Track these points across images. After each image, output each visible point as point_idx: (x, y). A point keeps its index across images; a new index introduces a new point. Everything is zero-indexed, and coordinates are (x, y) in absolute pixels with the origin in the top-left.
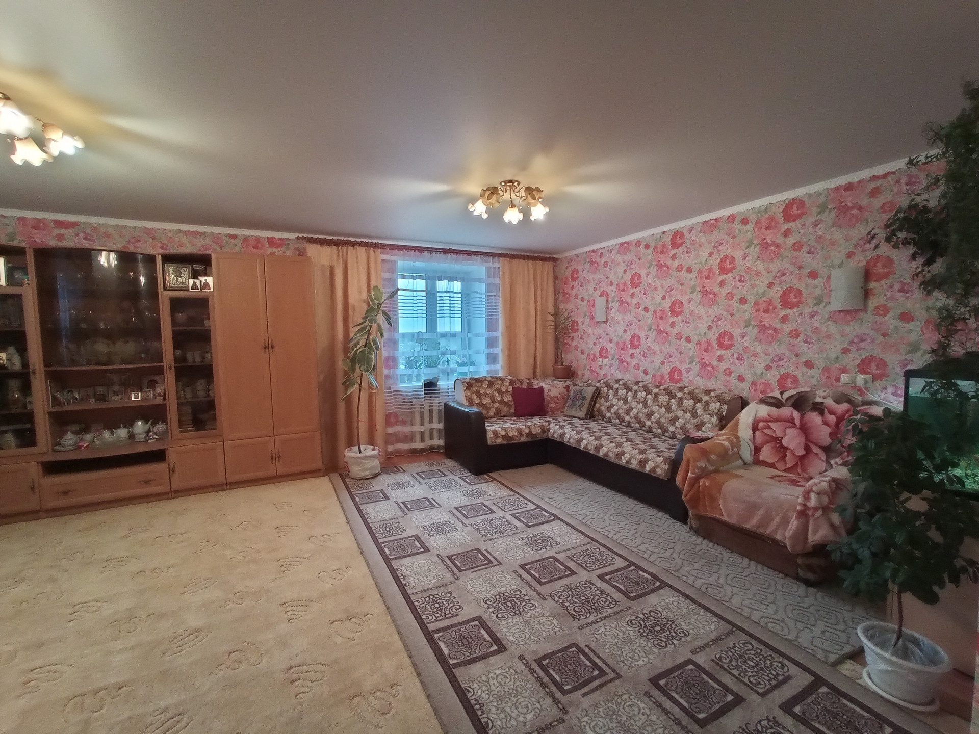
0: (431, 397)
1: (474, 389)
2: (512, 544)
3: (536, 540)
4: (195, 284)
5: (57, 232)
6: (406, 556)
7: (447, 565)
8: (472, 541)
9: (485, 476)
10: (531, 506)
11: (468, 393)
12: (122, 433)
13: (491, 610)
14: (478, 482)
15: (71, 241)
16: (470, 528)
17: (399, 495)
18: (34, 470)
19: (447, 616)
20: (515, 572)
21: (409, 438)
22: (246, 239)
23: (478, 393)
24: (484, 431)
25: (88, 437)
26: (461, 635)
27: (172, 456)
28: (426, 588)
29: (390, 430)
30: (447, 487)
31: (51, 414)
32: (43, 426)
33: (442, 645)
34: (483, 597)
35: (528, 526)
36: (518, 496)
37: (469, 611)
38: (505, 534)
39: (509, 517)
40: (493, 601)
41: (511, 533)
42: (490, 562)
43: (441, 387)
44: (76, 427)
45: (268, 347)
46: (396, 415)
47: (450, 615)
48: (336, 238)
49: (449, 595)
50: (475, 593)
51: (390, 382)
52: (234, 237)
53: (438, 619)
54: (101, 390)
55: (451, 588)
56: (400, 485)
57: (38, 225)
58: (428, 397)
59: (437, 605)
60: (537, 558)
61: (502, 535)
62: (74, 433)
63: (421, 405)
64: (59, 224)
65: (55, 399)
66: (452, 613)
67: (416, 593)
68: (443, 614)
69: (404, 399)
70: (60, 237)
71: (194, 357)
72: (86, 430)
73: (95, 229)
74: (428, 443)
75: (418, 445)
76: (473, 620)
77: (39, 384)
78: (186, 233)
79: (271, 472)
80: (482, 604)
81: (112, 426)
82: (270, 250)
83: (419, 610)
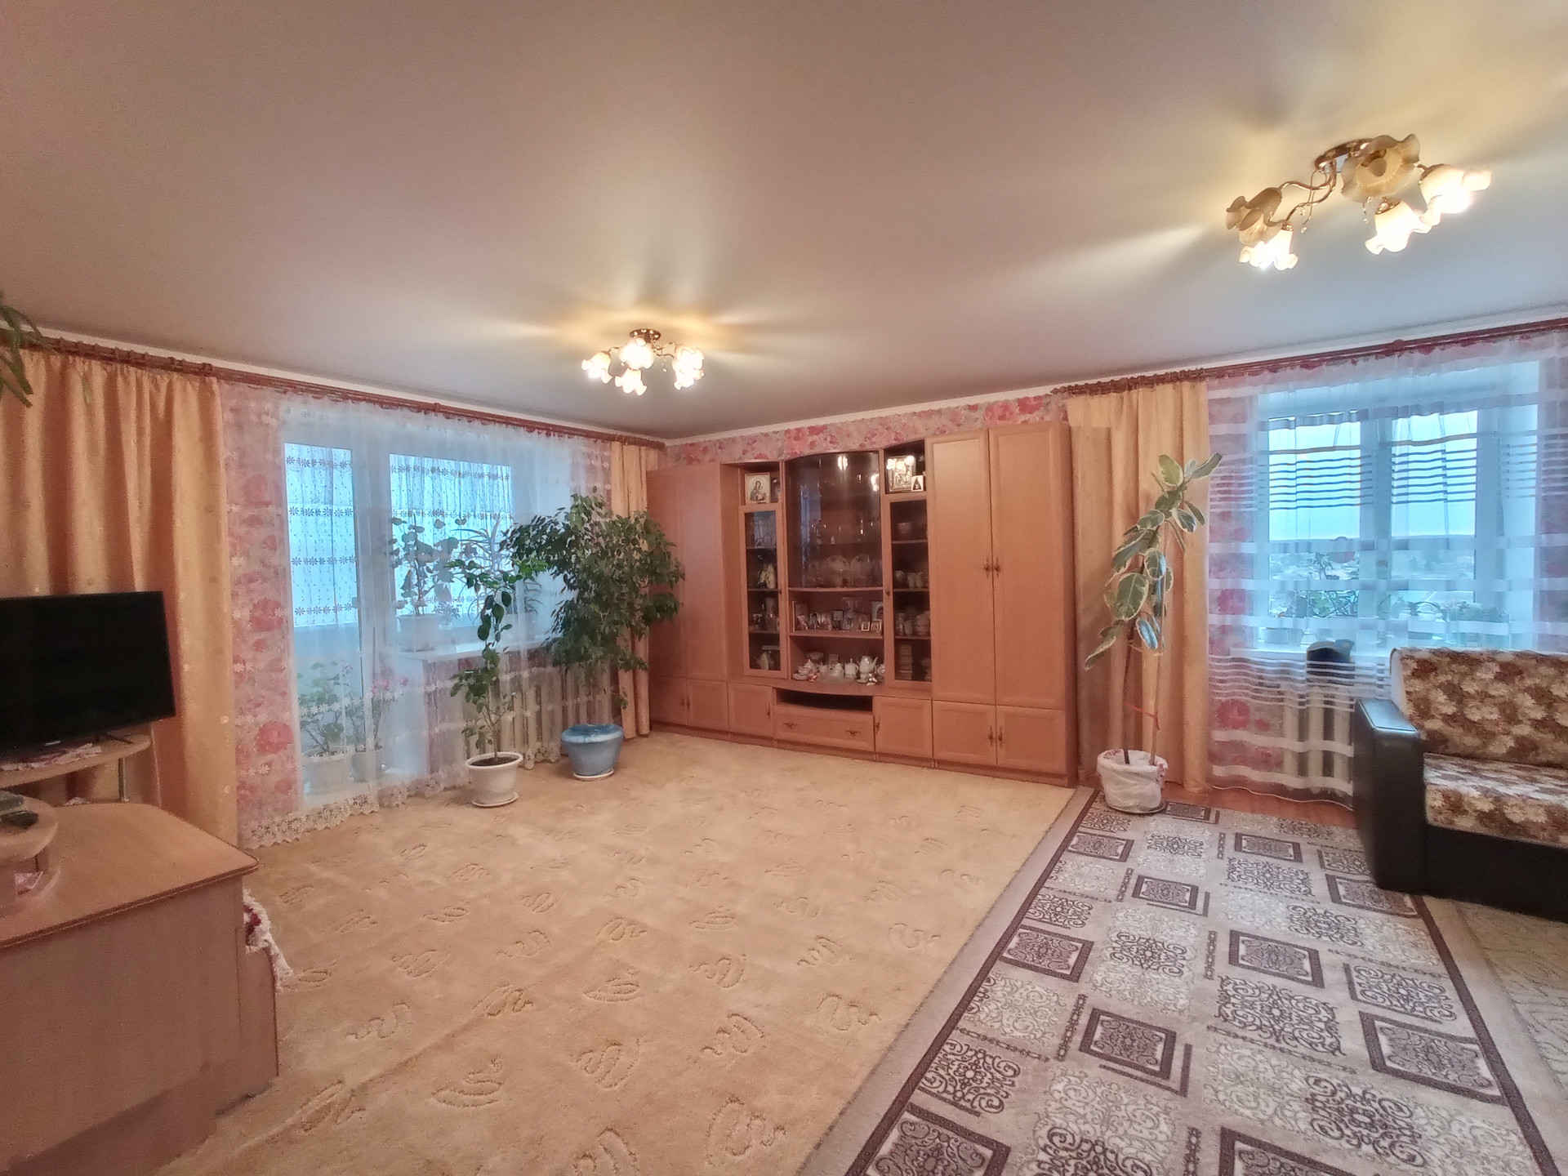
0: (1330, 682)
1: (1442, 679)
2: (1270, 1074)
3: (1353, 1111)
4: (916, 482)
5: (810, 439)
6: (1030, 967)
7: (1072, 1024)
8: (1181, 1012)
9: (1408, 901)
10: (1462, 1026)
11: (1418, 686)
12: (850, 669)
13: (1042, 1156)
14: (1368, 903)
15: (823, 446)
16: (1213, 986)
17: (1150, 862)
18: (770, 696)
19: (962, 1103)
20: (1194, 1132)
21: (1270, 760)
22: (990, 408)
23: (1454, 692)
24: (1420, 787)
25: (823, 668)
26: (938, 1149)
27: (877, 704)
28: (990, 1036)
29: (1220, 735)
30: (1268, 881)
31: (794, 639)
32: (785, 648)
33: (894, 1135)
34: (1059, 1122)
35: (1377, 1064)
36: (1447, 984)
37: (1000, 1125)
38: (1283, 1045)
39: (1348, 1015)
40: (1066, 1145)
41: (1301, 1049)
42: (1165, 1071)
43: (1359, 663)
44: (815, 656)
45: (993, 569)
46: (1244, 709)
47: (968, 1105)
48: (1117, 378)
49: (1011, 1072)
50: (1055, 1105)
51: (1230, 640)
52: (973, 408)
53: (944, 1095)
54: (838, 615)
55: (1029, 1064)
56: (1175, 845)
57: (798, 434)
58: (1320, 681)
59: (970, 1074)
60: (1298, 1148)
61: (1272, 1041)
62: (816, 662)
63: (1301, 696)
64: (814, 430)
65: (798, 622)
66: (976, 1104)
67: (968, 1033)
68: (959, 1094)
69: (1261, 678)
70: (812, 444)
71: (914, 581)
72: (824, 661)
73: (839, 429)
74: (1317, 781)
75: (1292, 781)
76: (987, 1142)
77: (784, 602)
78: (919, 415)
79: (990, 759)
80: (1044, 1132)
81: (844, 660)
82: (1022, 418)
83: (937, 1059)
